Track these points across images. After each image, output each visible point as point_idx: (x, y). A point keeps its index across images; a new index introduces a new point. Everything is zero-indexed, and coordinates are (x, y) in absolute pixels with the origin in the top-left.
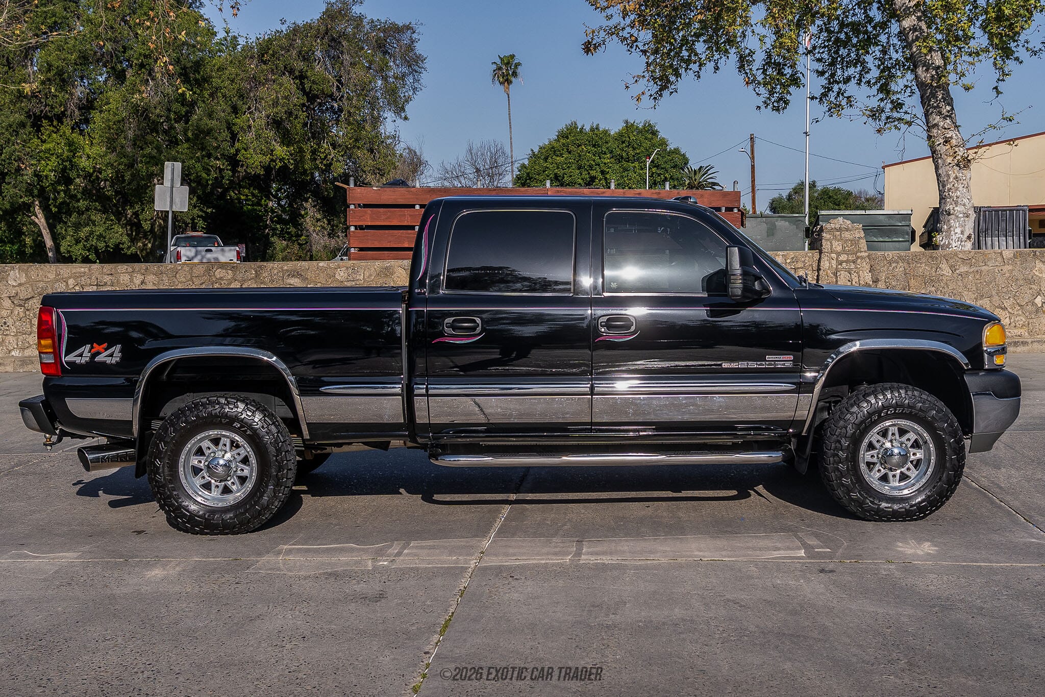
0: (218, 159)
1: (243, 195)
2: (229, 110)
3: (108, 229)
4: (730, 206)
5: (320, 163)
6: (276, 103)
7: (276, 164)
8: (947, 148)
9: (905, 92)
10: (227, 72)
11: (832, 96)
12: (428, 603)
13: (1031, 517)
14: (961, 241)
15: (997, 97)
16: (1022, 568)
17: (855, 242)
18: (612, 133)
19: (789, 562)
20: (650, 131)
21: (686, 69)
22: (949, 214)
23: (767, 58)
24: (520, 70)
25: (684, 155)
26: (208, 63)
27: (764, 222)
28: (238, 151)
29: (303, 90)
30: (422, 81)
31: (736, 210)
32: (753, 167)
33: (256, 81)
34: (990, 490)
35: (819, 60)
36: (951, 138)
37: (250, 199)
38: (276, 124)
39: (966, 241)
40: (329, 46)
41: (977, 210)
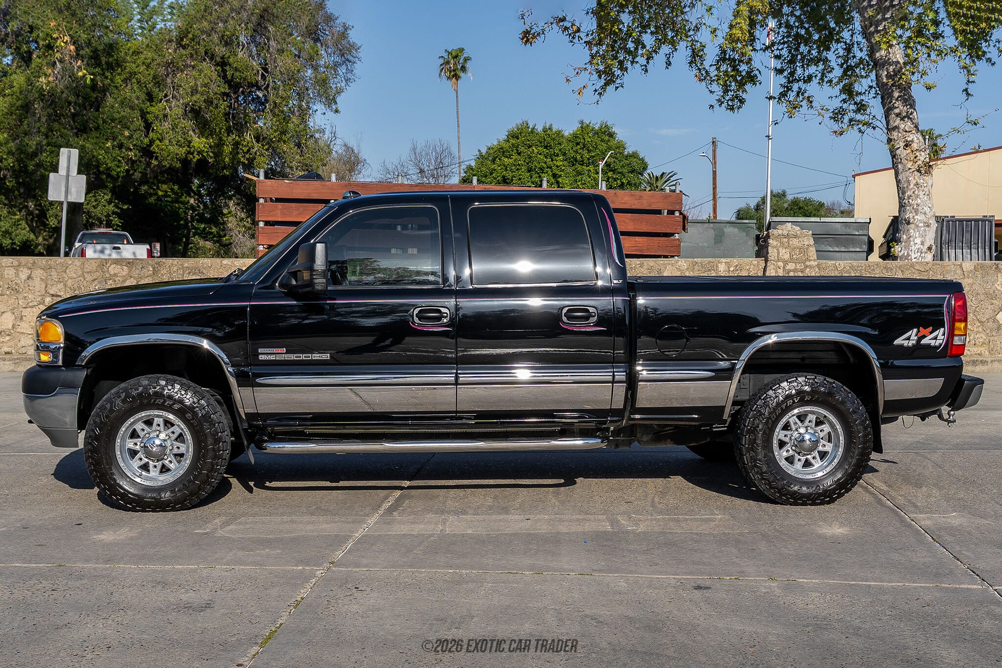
0: (131, 150)
1: (162, 191)
2: (143, 97)
3: (14, 225)
4: (671, 208)
5: (242, 157)
6: (194, 91)
7: (194, 157)
8: (908, 152)
9: (869, 92)
10: (143, 56)
11: (792, 96)
12: (257, 614)
13: (940, 536)
14: (921, 253)
15: (967, 99)
16: (915, 588)
17: (803, 250)
18: (566, 134)
19: (663, 578)
20: (606, 133)
21: (632, 63)
22: (908, 223)
23: (721, 53)
24: (468, 65)
25: (642, 160)
26: (122, 46)
27: (711, 228)
28: (152, 142)
29: (225, 77)
30: (355, 71)
31: (677, 214)
32: (714, 173)
33: (172, 67)
34: (904, 509)
35: (777, 57)
36: (912, 141)
37: (170, 196)
38: (195, 113)
39: (926, 253)
40: (254, 31)
41: (940, 220)
